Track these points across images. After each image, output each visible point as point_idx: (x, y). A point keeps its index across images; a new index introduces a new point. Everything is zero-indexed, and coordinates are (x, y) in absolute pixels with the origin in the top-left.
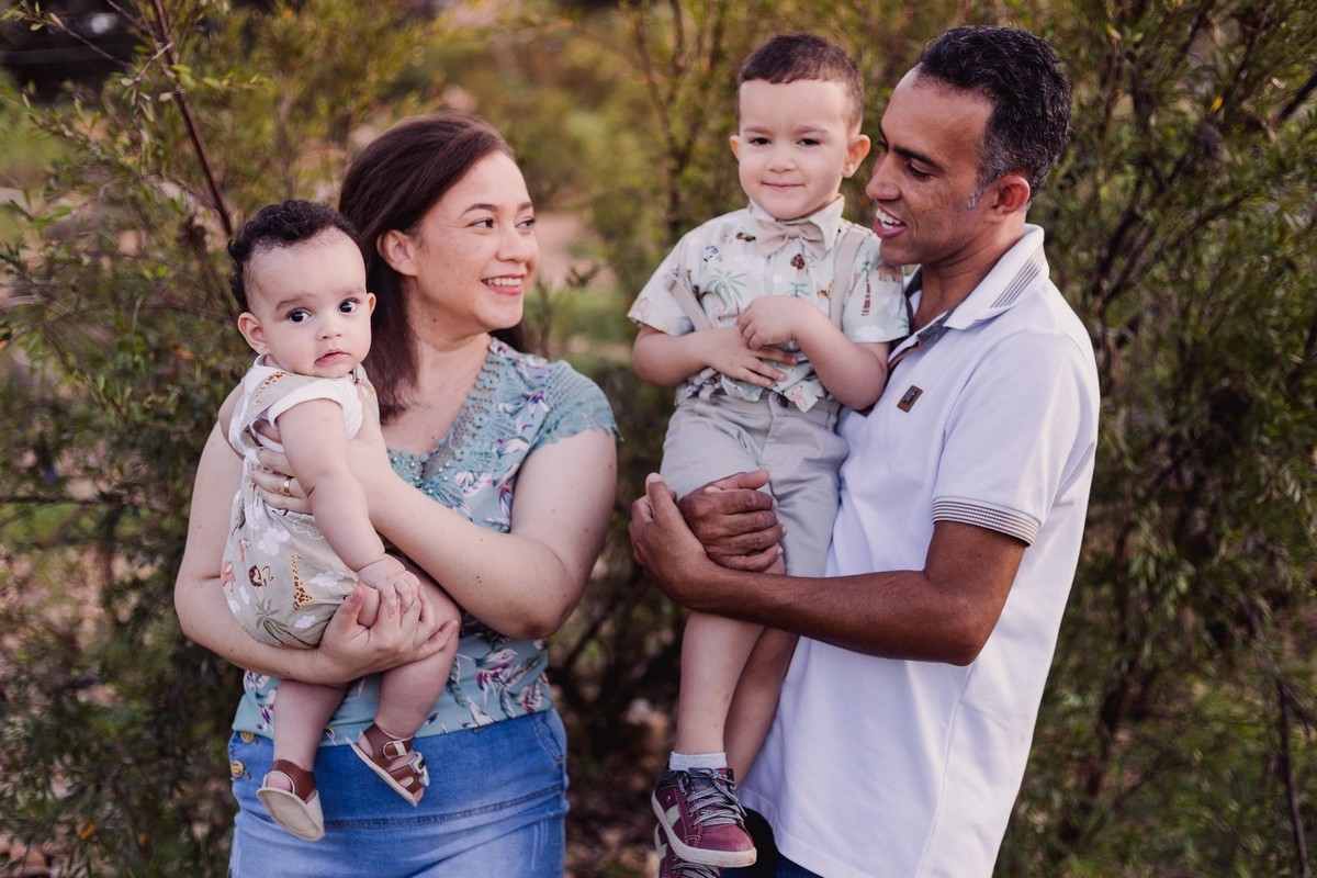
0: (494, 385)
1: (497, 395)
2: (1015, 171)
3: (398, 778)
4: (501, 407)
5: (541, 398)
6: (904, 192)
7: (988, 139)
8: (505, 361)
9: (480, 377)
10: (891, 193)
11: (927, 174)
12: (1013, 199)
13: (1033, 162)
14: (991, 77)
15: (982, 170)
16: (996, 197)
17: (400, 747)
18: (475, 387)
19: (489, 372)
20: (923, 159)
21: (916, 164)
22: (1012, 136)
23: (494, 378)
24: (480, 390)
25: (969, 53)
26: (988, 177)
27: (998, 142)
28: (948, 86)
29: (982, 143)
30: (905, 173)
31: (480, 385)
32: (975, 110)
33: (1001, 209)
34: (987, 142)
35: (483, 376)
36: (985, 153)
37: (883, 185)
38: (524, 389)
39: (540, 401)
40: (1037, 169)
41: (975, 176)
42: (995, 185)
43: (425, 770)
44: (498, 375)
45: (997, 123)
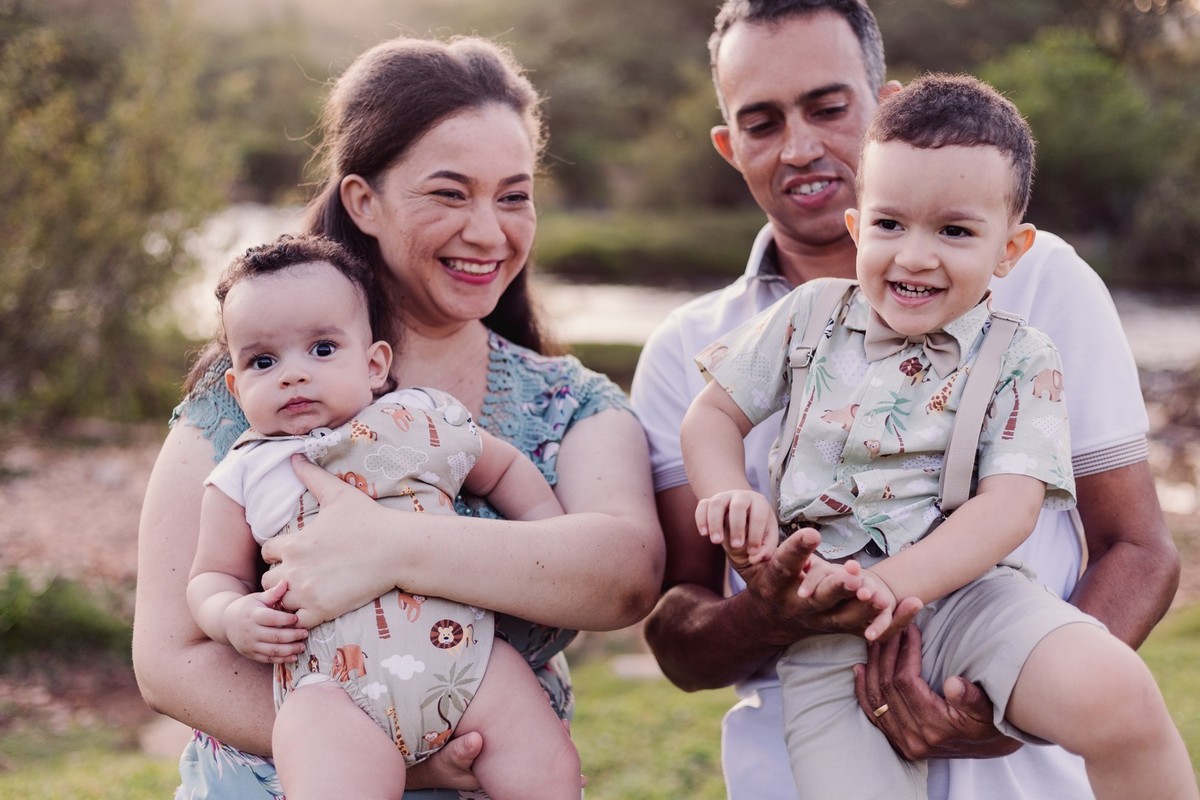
0: (509, 384)
1: (516, 394)
4: (525, 408)
5: (567, 392)
8: (510, 358)
9: (490, 378)
18: (488, 389)
19: (498, 371)
23: (505, 377)
24: (495, 392)
31: (493, 387)
35: (493, 376)
38: (544, 387)
39: (567, 396)
44: (509, 374)
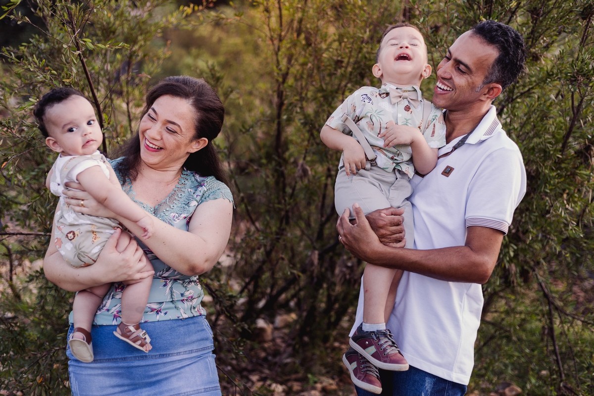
0: (186, 183)
2: (497, 82)
3: (134, 342)
4: (189, 190)
6: (453, 77)
7: (493, 66)
10: (447, 76)
11: (464, 72)
12: (493, 93)
13: (506, 81)
14: (502, 42)
15: (486, 78)
16: (487, 90)
17: (132, 328)
18: (178, 183)
20: (466, 66)
21: (462, 67)
22: (502, 68)
25: (496, 30)
26: (487, 81)
27: (496, 68)
28: (485, 40)
29: (491, 67)
30: (455, 70)
32: (491, 53)
33: (487, 96)
34: (493, 67)
36: (490, 71)
37: (445, 72)
39: (203, 186)
40: (506, 84)
41: (483, 79)
42: (488, 85)
43: (147, 336)
44: (187, 179)
45: (499, 61)
